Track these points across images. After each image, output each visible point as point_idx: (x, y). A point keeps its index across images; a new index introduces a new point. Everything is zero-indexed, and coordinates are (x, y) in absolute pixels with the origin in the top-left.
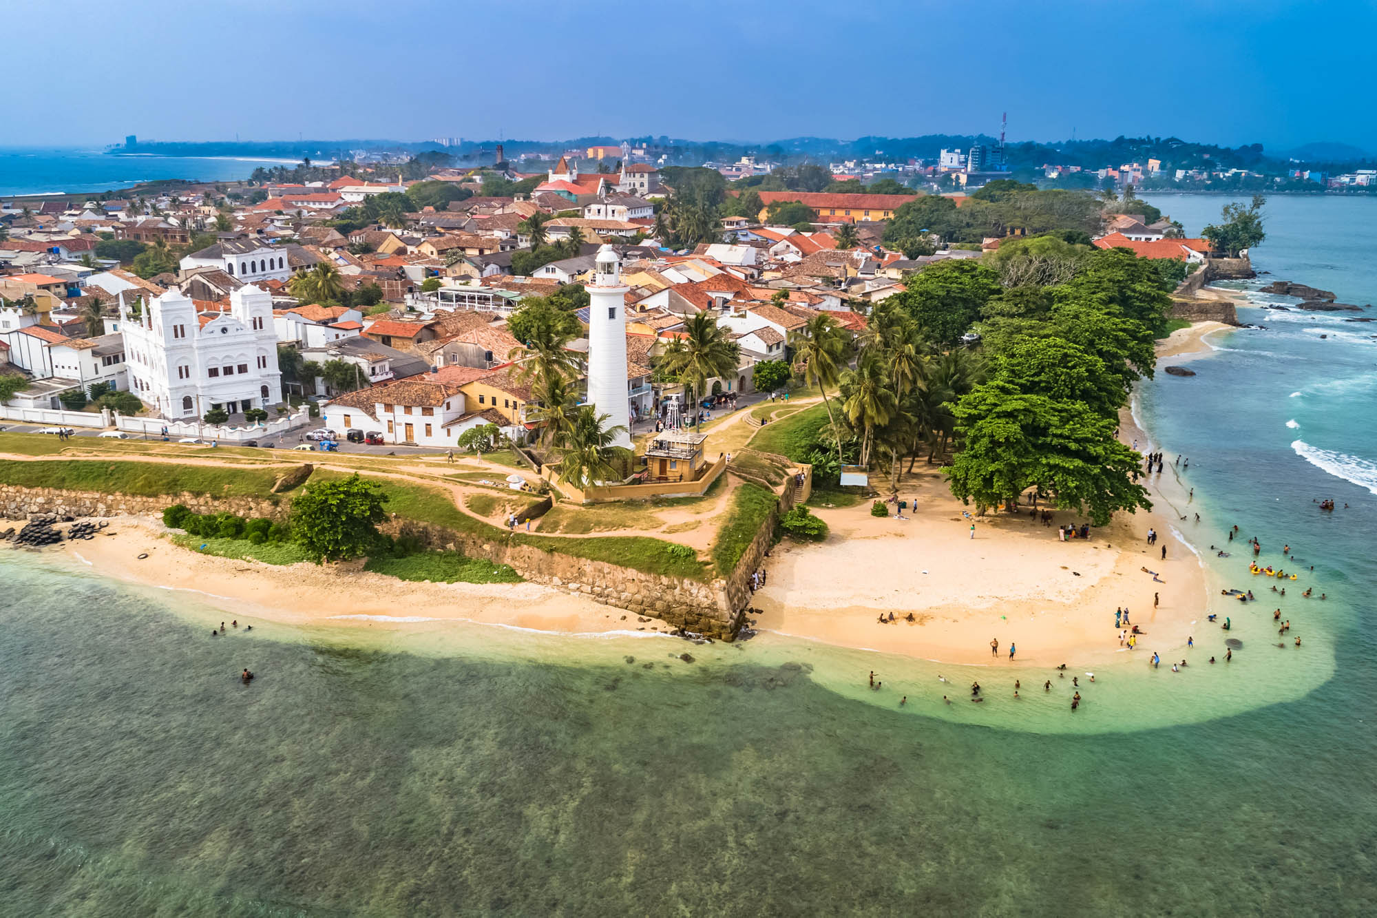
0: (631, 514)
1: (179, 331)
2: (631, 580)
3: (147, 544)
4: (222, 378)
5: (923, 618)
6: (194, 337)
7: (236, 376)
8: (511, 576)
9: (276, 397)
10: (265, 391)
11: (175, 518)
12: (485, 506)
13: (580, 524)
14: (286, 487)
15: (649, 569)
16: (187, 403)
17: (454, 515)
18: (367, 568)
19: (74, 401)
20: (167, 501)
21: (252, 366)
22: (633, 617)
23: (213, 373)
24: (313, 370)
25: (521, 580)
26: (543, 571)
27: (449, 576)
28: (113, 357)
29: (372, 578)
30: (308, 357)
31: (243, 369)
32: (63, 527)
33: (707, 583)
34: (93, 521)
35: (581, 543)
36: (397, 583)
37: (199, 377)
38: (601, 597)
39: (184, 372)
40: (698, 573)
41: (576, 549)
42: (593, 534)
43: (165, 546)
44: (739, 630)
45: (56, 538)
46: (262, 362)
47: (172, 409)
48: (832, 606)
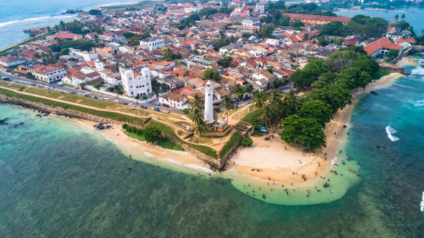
0: (208, 139)
1: (130, 79)
2: (203, 156)
3: (119, 132)
4: (139, 88)
5: (261, 170)
6: (133, 79)
7: (142, 88)
8: (183, 150)
9: (151, 91)
10: (148, 90)
11: (125, 127)
12: (180, 133)
13: (197, 141)
14: (145, 123)
15: (207, 154)
16: (132, 93)
17: (174, 135)
18: (157, 144)
19: (111, 90)
20: (123, 123)
21: (146, 86)
22: (203, 162)
23: (137, 87)
24: (159, 84)
25: (184, 150)
26: (189, 150)
27: (171, 148)
28: (119, 78)
29: (157, 147)
30: (159, 81)
31: (143, 86)
32: (105, 125)
33: (217, 159)
34: (111, 125)
35: (196, 146)
36: (162, 148)
37: (134, 88)
38: (198, 157)
39: (131, 87)
40: (216, 157)
41: (194, 147)
42: (199, 144)
43: (122, 133)
44: (222, 169)
45: (103, 128)
46: (148, 84)
47: (129, 94)
48: (244, 165)
